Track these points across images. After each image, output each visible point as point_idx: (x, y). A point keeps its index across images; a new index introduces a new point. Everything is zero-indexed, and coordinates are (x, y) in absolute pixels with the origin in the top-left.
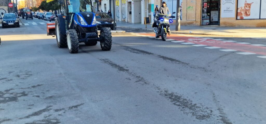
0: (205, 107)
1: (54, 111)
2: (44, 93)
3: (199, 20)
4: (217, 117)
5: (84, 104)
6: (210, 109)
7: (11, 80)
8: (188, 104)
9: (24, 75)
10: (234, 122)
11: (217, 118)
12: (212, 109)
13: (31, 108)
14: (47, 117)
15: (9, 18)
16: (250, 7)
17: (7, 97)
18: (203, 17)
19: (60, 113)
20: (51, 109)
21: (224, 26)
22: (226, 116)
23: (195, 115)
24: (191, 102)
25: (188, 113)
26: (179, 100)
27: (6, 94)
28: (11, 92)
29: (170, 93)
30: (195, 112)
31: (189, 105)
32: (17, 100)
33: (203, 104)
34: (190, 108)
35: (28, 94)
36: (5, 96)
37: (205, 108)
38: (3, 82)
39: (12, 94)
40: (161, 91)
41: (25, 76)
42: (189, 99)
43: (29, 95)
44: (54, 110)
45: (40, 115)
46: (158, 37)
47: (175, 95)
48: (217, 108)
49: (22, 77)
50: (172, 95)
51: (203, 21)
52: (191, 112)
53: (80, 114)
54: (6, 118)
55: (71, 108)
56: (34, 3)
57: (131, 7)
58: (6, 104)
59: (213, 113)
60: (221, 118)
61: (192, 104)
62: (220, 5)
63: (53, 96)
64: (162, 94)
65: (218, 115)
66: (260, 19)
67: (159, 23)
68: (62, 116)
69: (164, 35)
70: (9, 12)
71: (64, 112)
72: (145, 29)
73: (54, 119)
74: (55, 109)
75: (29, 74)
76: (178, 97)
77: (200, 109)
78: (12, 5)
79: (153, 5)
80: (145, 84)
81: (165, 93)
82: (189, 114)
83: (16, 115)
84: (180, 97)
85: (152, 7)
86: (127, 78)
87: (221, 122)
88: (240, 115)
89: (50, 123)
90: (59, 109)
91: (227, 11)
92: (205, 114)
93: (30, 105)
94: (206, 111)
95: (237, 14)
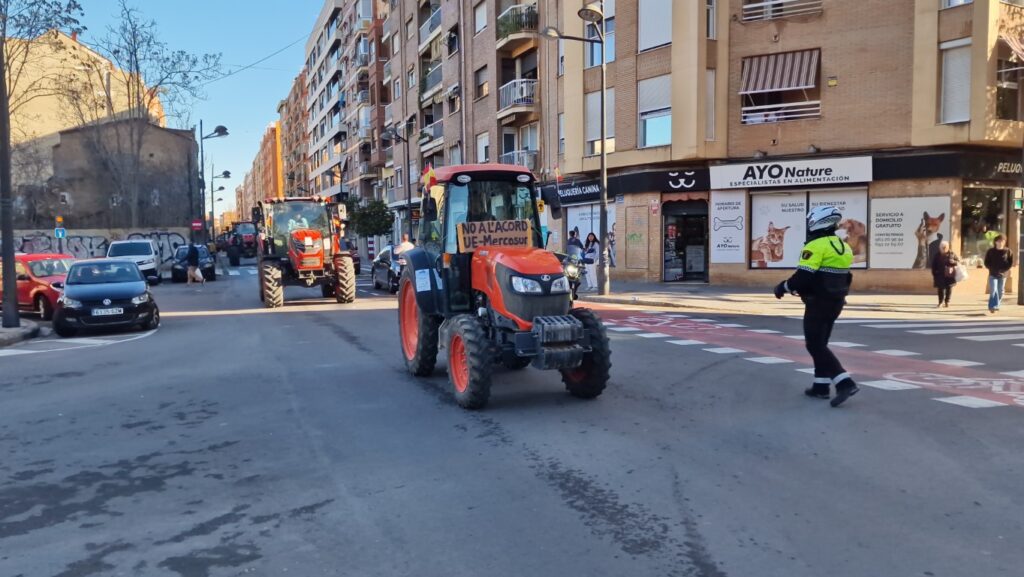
0: (650, 514)
1: (251, 522)
2: (236, 467)
3: (657, 268)
4: (680, 546)
5: (333, 500)
6: (662, 521)
7: (161, 427)
8: (607, 505)
9: (196, 412)
10: (722, 563)
11: (678, 550)
12: (669, 523)
13: (192, 510)
14: (228, 538)
16: (781, 238)
17: (137, 478)
18: (666, 261)
19: (265, 527)
20: (244, 515)
21: (719, 283)
22: (702, 544)
23: (620, 539)
24: (615, 500)
25: (604, 534)
26: (586, 493)
27: (140, 469)
28: (151, 462)
29: (562, 469)
30: (623, 529)
31: (609, 507)
32: (163, 487)
33: (645, 507)
34: (611, 519)
35: (193, 469)
36: (136, 473)
37: (650, 519)
38: (139, 434)
39: (153, 468)
40: (541, 466)
41: (198, 418)
42: (611, 491)
43: (196, 472)
44: (252, 518)
45: (213, 534)
47: (575, 477)
48: (681, 520)
49: (191, 418)
50: (567, 476)
51: (667, 270)
52: (612, 531)
54: (120, 540)
55: (296, 512)
58: (129, 499)
59: (669, 533)
60: (689, 549)
61: (617, 507)
62: (708, 230)
63: (258, 476)
64: (542, 474)
65: (683, 539)
68: (269, 536)
71: (277, 526)
73: (245, 547)
74: (255, 515)
75: (209, 411)
76: (582, 484)
77: (636, 522)
78: (200, 224)
80: (502, 444)
81: (551, 471)
82: (607, 536)
83: (150, 533)
84: (587, 483)
86: (457, 426)
87: (689, 563)
88: (740, 541)
89: (233, 559)
90: (264, 514)
91: (725, 246)
92: (647, 537)
93: (192, 503)
94: (652, 529)
95: (750, 255)
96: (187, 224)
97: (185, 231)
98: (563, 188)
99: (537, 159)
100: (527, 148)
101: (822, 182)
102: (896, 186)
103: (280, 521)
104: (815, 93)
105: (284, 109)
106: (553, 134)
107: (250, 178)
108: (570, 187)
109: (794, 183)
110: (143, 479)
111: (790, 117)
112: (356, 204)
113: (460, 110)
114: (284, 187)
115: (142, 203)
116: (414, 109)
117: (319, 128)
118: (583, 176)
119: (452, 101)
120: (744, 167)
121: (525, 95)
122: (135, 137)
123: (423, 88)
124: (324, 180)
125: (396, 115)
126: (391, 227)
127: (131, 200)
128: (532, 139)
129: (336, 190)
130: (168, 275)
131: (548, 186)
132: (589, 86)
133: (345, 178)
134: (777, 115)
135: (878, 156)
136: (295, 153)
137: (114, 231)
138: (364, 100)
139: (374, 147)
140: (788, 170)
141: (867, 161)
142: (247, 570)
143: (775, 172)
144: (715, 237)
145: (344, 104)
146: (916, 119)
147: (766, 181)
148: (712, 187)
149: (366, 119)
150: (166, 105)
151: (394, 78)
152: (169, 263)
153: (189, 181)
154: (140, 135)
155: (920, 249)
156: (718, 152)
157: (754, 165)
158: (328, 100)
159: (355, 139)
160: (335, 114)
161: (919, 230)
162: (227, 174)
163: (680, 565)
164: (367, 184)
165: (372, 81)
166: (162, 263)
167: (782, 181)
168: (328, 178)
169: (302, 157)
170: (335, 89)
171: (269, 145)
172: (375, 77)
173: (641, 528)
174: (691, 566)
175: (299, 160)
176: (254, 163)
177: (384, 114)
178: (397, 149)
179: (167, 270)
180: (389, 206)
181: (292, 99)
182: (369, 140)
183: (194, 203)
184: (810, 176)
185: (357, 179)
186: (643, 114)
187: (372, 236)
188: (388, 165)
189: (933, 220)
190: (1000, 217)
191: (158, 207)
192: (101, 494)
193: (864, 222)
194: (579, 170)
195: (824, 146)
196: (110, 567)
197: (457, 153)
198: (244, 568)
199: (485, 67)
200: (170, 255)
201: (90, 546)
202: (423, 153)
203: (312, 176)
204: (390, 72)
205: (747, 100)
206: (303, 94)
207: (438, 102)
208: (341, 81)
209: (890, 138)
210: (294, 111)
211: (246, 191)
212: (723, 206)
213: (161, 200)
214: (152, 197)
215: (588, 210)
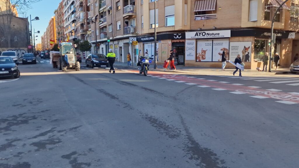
0: (175, 128)
1: (57, 132)
2: (50, 117)
4: (185, 136)
5: (82, 126)
6: (179, 130)
7: (25, 106)
9: (36, 101)
10: (197, 140)
11: (184, 137)
12: (181, 130)
13: (38, 129)
14: (51, 137)
15: (28, 56)
16: (205, 53)
19: (62, 133)
20: (55, 130)
21: (188, 66)
22: (191, 135)
23: (168, 134)
24: (165, 124)
25: (163, 133)
26: (157, 122)
27: (20, 118)
29: (149, 116)
30: (168, 132)
31: (164, 126)
32: (28, 123)
33: (174, 126)
34: (165, 129)
35: (37, 118)
36: (18, 119)
38: (18, 108)
39: (24, 117)
40: (143, 115)
41: (37, 103)
42: (164, 122)
44: (57, 131)
45: (46, 136)
46: (141, 73)
47: (153, 118)
48: (184, 129)
49: (34, 103)
50: (151, 118)
52: (165, 132)
53: (78, 134)
54: (17, 138)
55: (71, 129)
56: (49, 46)
57: (122, 51)
58: (18, 126)
59: (181, 132)
61: (166, 126)
62: (185, 51)
63: (57, 119)
64: (144, 117)
65: (185, 134)
66: (212, 61)
67: (142, 63)
68: (63, 136)
69: (146, 71)
70: (28, 52)
71: (66, 133)
72: (132, 67)
73: (56, 139)
74: (58, 130)
75: (40, 101)
76: (155, 120)
77: (172, 130)
78: (31, 47)
79: (138, 49)
81: (146, 117)
82: (164, 134)
83: (26, 136)
84: (157, 120)
85: (137, 51)
86: (117, 105)
88: (202, 134)
89: (53, 143)
90: (61, 130)
91: (189, 55)
92: (175, 134)
93: (38, 127)
94: (176, 131)
95: (196, 58)
96: (27, 47)
97: (26, 49)
98: (143, 38)
99: (135, 29)
100: (132, 26)
101: (217, 37)
102: (237, 38)
103: (66, 132)
104: (215, 12)
105: (56, 12)
106: (140, 22)
107: (46, 33)
108: (145, 37)
109: (209, 37)
110: (21, 121)
111: (208, 18)
112: (79, 42)
113: (112, 14)
114: (56, 36)
115: (12, 41)
116: (97, 13)
117: (67, 19)
118: (149, 34)
119: (109, 11)
120: (195, 33)
121: (131, 10)
122: (9, 20)
123: (100, 7)
124: (69, 34)
125: (91, 15)
126: (90, 48)
127: (8, 39)
128: (134, 23)
129: (73, 37)
130: (21, 62)
131: (138, 37)
132: (151, 8)
133: (76, 34)
134: (204, 18)
135: (232, 30)
136: (60, 26)
137: (2, 48)
138: (82, 10)
139: (85, 24)
140: (207, 33)
141: (229, 32)
142: (58, 146)
143: (204, 34)
144: (187, 53)
145: (75, 11)
146: (243, 20)
147: (201, 37)
148: (186, 38)
149: (82, 16)
150: (19, 10)
151: (91, 4)
152: (21, 59)
153: (27, 33)
154: (11, 19)
155: (243, 56)
156: (188, 28)
157: (198, 32)
158: (70, 10)
159: (79, 22)
160: (73, 14)
161: (243, 51)
162: (39, 32)
163: (185, 141)
164: (83, 36)
165: (84, 4)
166: (19, 58)
167: (206, 37)
168: (70, 34)
169: (62, 27)
170: (72, 7)
171: (52, 23)
172: (85, 3)
173: (174, 132)
174: (189, 141)
175: (61, 28)
176: (47, 29)
177: (88, 15)
178: (92, 25)
179: (21, 61)
180: (90, 42)
181: (59, 10)
182: (83, 22)
183: (29, 41)
184: (213, 35)
185: (80, 34)
186: (166, 16)
187: (85, 51)
188: (89, 30)
189: (247, 48)
190: (264, 48)
191: (17, 42)
192: (8, 125)
193: (228, 49)
194: (148, 33)
195: (217, 27)
196: (15, 146)
197: (111, 26)
198: (57, 145)
199: (119, 1)
200: (21, 56)
201: (7, 140)
202: (100, 27)
203: (65, 33)
204: (89, 2)
205: (196, 13)
206: (62, 8)
207: (105, 11)
208: (74, 4)
209: (236, 25)
210: (59, 13)
211: (44, 37)
212: (189, 44)
213: (17, 39)
214: (15, 38)
215: (150, 44)
